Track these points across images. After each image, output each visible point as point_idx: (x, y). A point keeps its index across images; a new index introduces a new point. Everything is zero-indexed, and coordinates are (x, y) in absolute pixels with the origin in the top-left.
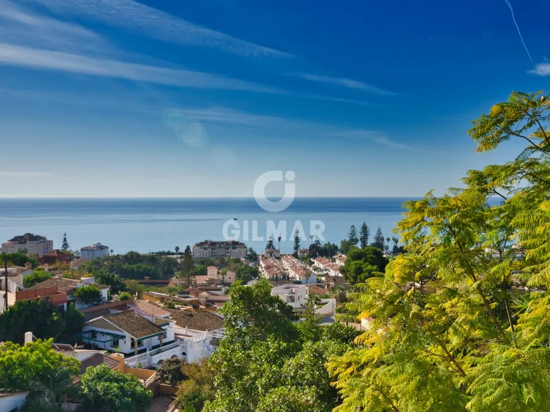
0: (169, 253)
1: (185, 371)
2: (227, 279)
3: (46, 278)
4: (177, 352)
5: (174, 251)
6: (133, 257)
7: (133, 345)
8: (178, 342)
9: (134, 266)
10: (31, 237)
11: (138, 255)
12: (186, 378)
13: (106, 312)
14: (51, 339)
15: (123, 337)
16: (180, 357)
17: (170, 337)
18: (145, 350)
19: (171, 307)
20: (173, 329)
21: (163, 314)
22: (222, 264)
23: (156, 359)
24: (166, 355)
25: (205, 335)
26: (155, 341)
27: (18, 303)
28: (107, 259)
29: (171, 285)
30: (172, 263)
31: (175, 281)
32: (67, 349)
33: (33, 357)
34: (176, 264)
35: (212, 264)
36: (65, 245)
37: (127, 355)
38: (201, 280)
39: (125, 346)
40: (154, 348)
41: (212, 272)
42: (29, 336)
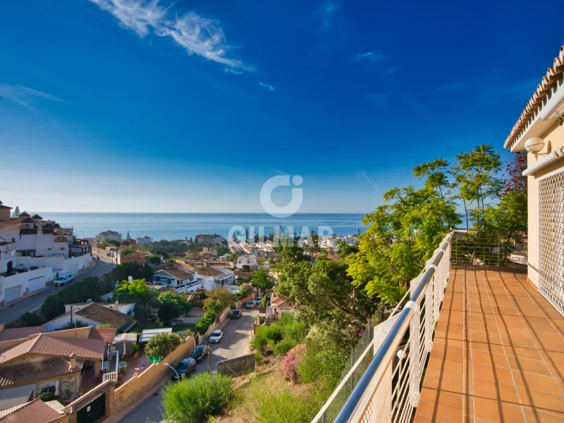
0: (182, 241)
1: (207, 294)
2: (213, 254)
3: (131, 252)
4: (199, 286)
5: (185, 239)
6: (164, 243)
7: (178, 283)
8: (199, 282)
9: (166, 247)
10: (110, 232)
11: (167, 241)
12: (207, 297)
13: (163, 268)
14: (144, 280)
15: (174, 280)
16: (200, 288)
17: (195, 279)
18: (184, 286)
19: (193, 265)
20: (196, 276)
21: (192, 269)
22: (210, 246)
23: (190, 289)
24: (194, 288)
25: (212, 278)
26: (188, 281)
27: (123, 264)
28: (151, 243)
29: (187, 256)
30: (185, 245)
31: (189, 254)
32: (149, 284)
33: (138, 287)
34: (186, 246)
35: (205, 246)
36: (128, 236)
37: (176, 288)
38: (201, 253)
39: (174, 284)
40: (188, 284)
41: (205, 250)
42: (130, 278)
